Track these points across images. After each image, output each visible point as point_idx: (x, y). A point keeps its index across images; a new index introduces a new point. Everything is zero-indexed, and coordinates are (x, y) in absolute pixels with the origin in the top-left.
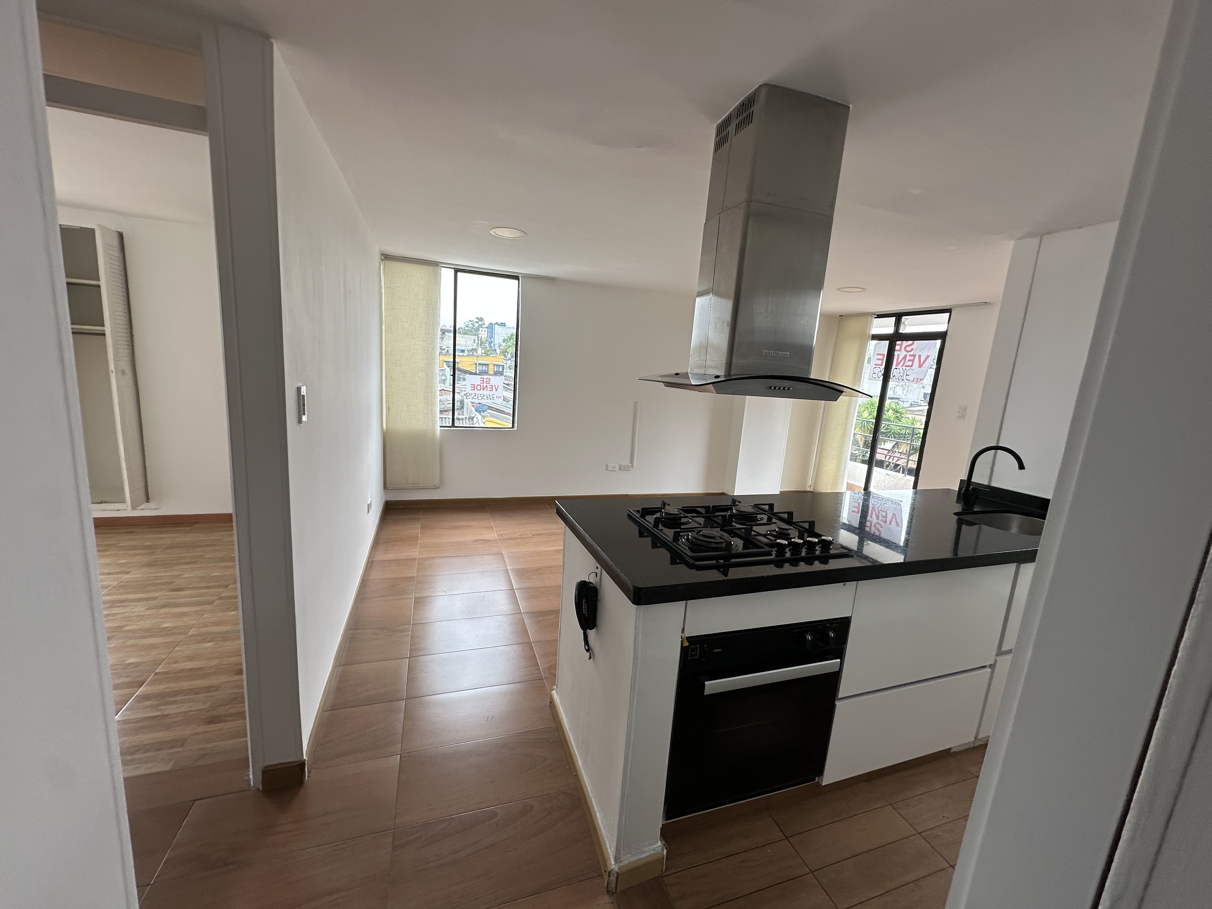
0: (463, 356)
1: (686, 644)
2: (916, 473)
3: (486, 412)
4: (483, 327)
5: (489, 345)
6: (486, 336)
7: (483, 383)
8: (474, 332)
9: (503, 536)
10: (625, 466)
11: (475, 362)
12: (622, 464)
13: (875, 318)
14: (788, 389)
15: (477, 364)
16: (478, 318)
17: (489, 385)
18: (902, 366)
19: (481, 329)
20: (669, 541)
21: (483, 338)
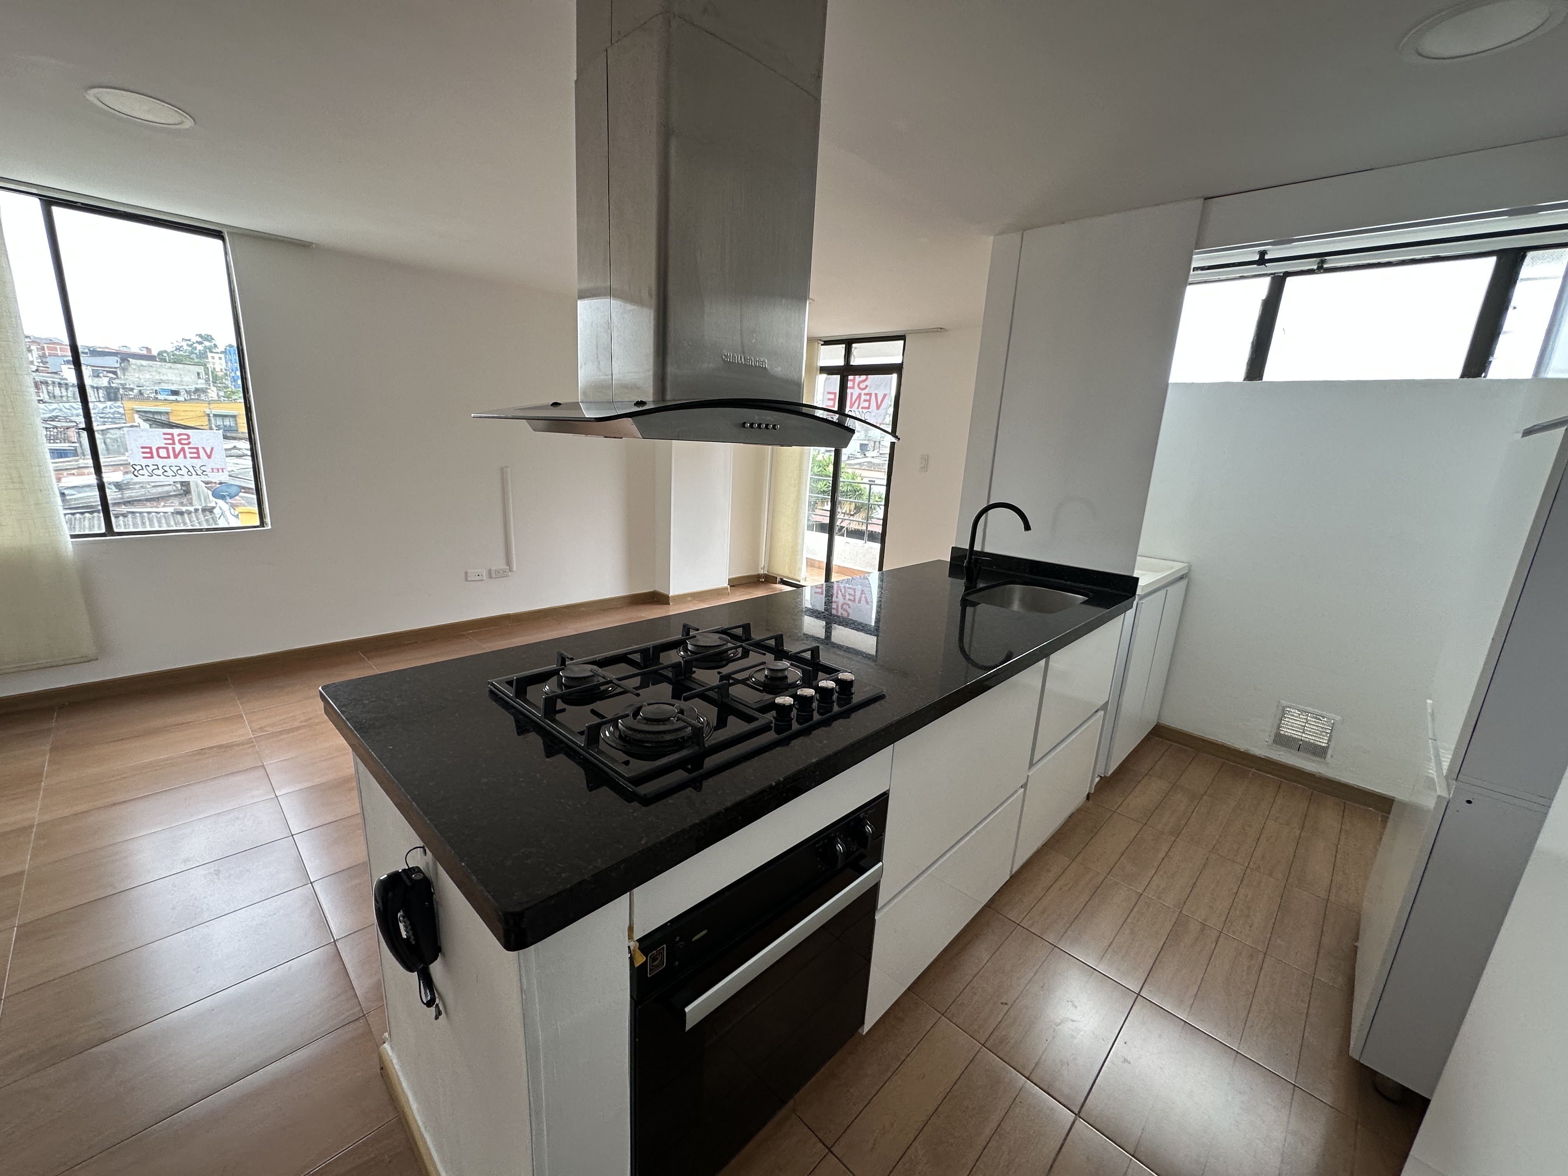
0: (177, 401)
1: (640, 959)
2: (882, 538)
3: (237, 498)
4: (214, 351)
5: (232, 382)
6: (224, 366)
7: (174, 443)
8: (196, 360)
9: (265, 729)
10: (497, 572)
11: (207, 413)
12: (493, 569)
13: (822, 345)
14: (774, 427)
15: (211, 415)
16: (200, 336)
17: (189, 448)
18: (858, 408)
19: (210, 355)
20: (580, 746)
21: (218, 369)
